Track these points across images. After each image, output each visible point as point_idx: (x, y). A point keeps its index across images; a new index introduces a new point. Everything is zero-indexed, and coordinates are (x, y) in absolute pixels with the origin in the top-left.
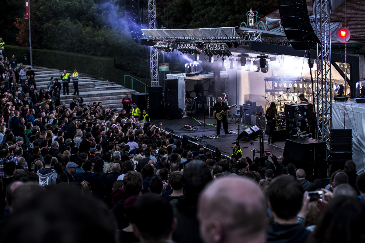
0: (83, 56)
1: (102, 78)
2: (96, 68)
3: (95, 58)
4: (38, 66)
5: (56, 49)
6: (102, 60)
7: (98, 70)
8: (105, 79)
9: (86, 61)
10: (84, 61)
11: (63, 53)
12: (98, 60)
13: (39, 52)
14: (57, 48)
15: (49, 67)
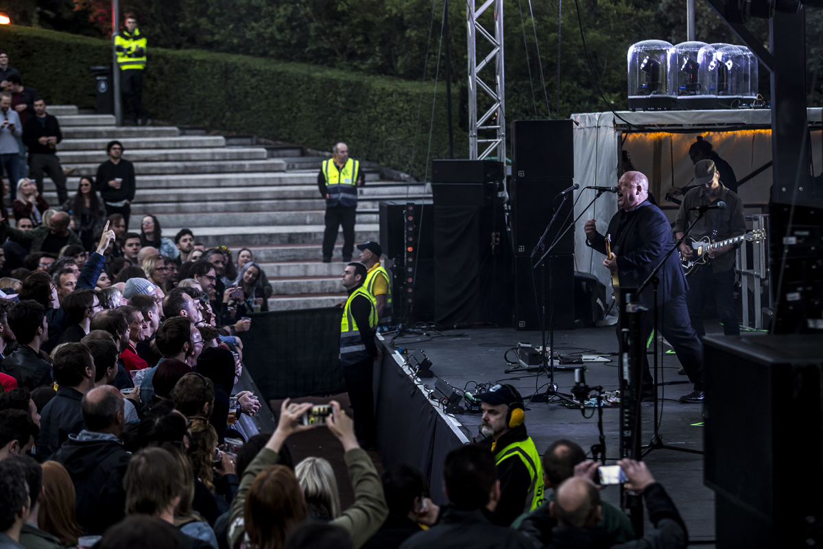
0: (335, 77)
1: (403, 175)
2: (383, 128)
3: (380, 83)
4: (156, 121)
5: (233, 50)
6: (407, 94)
7: (391, 138)
8: (417, 179)
9: (344, 99)
10: (339, 99)
11: (258, 63)
12: (391, 95)
13: (161, 61)
14: (235, 41)
15: (201, 126)
